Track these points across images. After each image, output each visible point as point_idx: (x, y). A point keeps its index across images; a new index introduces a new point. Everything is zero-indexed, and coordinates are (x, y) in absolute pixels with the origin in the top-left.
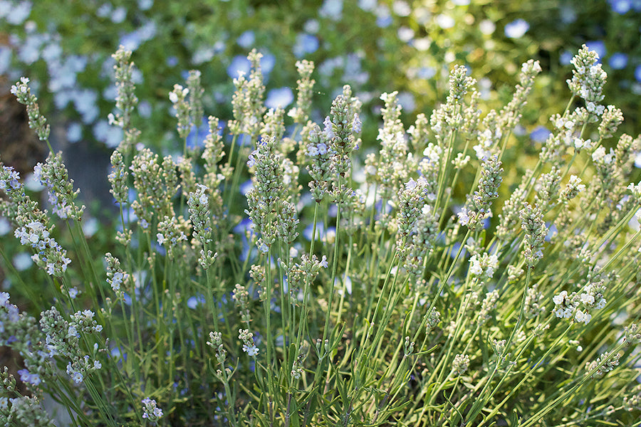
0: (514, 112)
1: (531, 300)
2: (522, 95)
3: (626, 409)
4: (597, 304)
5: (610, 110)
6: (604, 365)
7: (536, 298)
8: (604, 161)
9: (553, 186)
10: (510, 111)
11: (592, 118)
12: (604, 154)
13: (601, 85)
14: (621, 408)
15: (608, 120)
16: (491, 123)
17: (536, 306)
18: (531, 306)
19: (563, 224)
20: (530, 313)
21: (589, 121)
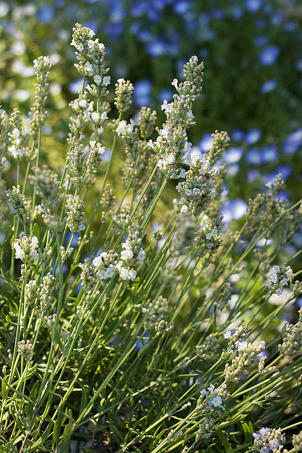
0: (39, 110)
1: (86, 274)
2: (41, 92)
3: (200, 357)
4: (137, 258)
5: (121, 83)
6: (154, 314)
7: (90, 272)
8: (127, 133)
9: (80, 161)
10: (36, 110)
11: (103, 91)
12: (126, 126)
13: (102, 57)
14: (196, 357)
15: (120, 92)
16: (16, 121)
17: (91, 279)
18: (87, 281)
19: (108, 202)
20: (88, 287)
21: (101, 95)
